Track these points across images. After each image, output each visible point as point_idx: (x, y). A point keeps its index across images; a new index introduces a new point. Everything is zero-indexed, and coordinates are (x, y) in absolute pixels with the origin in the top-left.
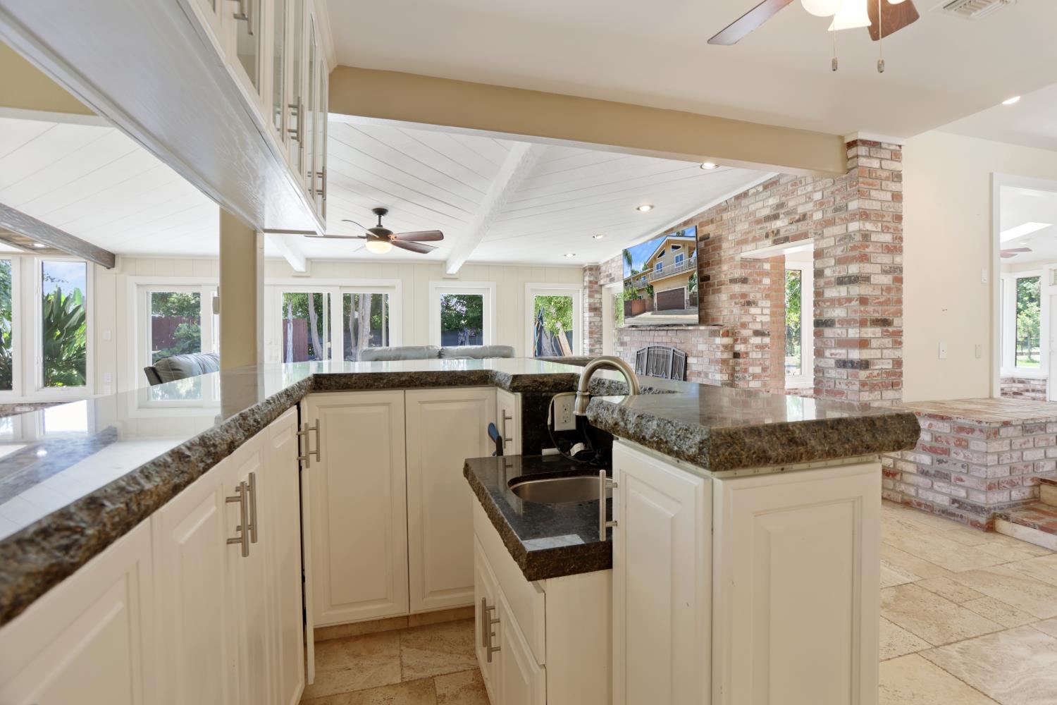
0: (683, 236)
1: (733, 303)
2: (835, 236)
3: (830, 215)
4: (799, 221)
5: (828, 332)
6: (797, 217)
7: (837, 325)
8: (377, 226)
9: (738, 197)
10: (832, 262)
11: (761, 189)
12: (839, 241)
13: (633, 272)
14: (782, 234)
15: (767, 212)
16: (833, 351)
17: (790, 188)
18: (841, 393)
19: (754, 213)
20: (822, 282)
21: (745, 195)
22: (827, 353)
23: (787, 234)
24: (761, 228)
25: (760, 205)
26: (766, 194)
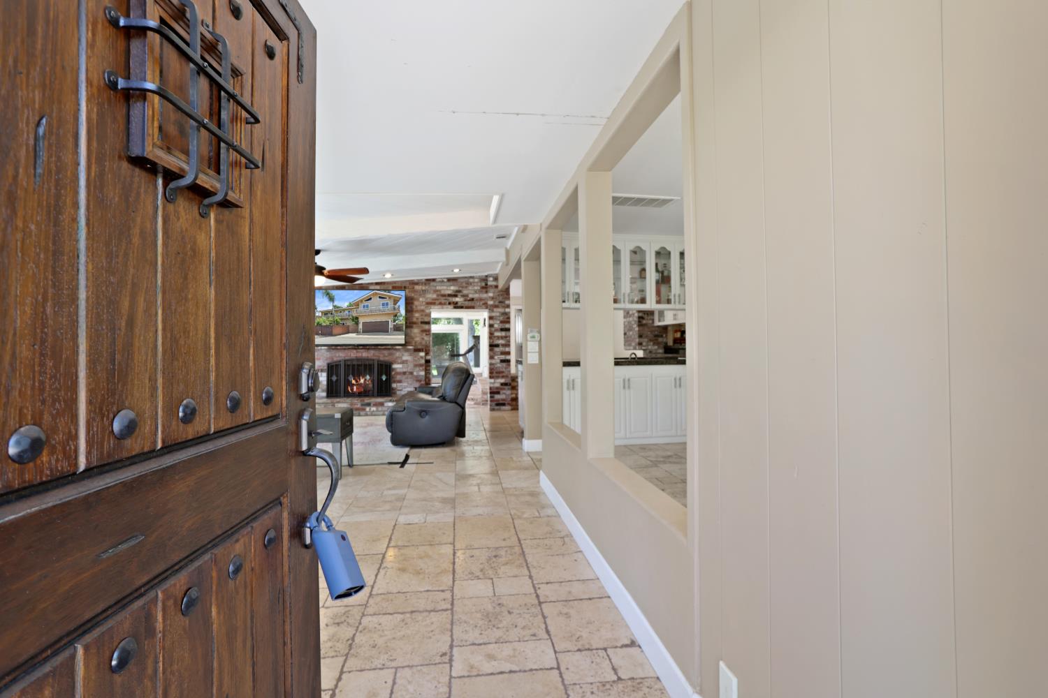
2: (500, 312)
3: (497, 303)
4: (469, 300)
5: (497, 349)
9: (427, 280)
10: (498, 322)
11: (445, 280)
14: (459, 304)
15: (449, 292)
17: (464, 284)
18: (503, 372)
19: (440, 291)
20: (493, 329)
21: (434, 280)
22: (496, 357)
25: (445, 288)
26: (448, 284)
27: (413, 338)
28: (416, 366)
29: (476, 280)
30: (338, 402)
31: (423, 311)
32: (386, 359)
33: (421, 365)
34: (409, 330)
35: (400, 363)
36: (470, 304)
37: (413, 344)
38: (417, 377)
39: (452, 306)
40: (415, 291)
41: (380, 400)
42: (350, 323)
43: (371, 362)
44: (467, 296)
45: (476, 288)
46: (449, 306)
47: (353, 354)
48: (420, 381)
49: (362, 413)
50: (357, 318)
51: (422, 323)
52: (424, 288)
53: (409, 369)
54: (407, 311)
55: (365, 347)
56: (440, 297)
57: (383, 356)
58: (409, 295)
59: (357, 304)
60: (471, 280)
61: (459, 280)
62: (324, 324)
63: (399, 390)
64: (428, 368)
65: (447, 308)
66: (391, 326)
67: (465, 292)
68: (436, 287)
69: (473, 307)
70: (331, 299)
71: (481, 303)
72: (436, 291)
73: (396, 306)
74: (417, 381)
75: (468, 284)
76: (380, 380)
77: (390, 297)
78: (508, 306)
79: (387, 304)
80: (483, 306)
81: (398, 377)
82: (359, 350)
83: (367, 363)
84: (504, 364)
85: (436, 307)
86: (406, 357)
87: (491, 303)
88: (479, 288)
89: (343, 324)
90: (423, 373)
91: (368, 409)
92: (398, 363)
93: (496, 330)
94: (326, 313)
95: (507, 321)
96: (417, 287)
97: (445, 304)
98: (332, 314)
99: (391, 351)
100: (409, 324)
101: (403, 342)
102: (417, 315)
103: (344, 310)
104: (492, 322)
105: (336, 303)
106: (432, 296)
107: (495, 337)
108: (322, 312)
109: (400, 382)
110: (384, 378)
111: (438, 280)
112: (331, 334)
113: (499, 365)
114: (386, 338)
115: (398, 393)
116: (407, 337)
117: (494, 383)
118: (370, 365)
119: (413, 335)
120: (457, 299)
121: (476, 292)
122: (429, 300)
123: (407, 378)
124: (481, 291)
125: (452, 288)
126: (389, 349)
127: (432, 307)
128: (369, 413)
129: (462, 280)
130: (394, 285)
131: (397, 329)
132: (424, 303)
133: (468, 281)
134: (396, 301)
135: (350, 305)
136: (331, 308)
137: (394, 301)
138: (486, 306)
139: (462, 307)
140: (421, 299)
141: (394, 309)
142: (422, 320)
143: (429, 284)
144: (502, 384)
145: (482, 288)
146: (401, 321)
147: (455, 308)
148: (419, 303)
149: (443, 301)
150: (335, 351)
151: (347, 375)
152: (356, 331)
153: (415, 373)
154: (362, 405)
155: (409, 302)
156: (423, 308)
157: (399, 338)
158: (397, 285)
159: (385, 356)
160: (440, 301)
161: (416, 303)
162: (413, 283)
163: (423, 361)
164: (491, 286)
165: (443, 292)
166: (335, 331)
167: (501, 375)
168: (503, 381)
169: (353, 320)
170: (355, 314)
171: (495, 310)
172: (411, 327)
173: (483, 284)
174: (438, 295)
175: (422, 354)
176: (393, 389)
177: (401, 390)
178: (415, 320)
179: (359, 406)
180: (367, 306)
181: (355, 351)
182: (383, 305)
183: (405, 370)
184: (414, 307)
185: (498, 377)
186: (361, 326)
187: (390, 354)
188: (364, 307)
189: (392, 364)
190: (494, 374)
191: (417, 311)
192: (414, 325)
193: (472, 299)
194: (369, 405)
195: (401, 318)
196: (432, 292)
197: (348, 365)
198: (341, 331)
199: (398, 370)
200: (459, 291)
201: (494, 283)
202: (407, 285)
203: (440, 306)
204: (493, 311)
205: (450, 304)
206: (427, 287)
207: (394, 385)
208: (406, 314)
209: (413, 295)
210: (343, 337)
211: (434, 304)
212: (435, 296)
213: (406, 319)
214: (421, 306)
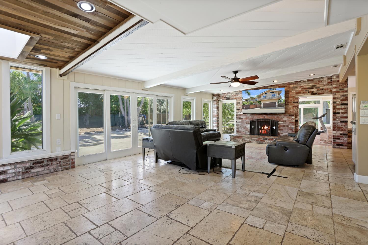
0: (275, 90)
1: (295, 108)
2: (340, 95)
3: (338, 90)
4: (321, 90)
5: (337, 115)
6: (320, 89)
7: (340, 114)
8: (235, 77)
10: (339, 100)
11: (306, 81)
12: (341, 96)
13: (251, 97)
14: (314, 92)
15: (309, 87)
16: (339, 119)
17: (317, 82)
18: (342, 128)
20: (336, 104)
21: (300, 81)
23: (316, 93)
24: (306, 90)
26: (308, 82)
27: (289, 110)
28: (290, 123)
29: (325, 79)
30: (254, 137)
31: (294, 97)
32: (276, 119)
33: (293, 123)
34: (287, 106)
35: (282, 121)
36: (321, 92)
37: (289, 113)
38: (290, 128)
39: (310, 94)
40: (290, 88)
41: (272, 137)
42: (257, 104)
43: (269, 121)
44: (319, 88)
45: (325, 83)
46: (309, 94)
47: (261, 117)
48: (292, 130)
49: (264, 143)
50: (260, 102)
51: (293, 102)
52: (294, 86)
53: (287, 124)
54: (286, 97)
55: (266, 114)
56: (303, 90)
57: (274, 118)
58: (287, 90)
59: (260, 96)
60: (322, 79)
61: (314, 80)
62: (246, 104)
63: (281, 134)
64: (297, 124)
65: (307, 95)
66: (277, 104)
67: (318, 86)
68: (301, 85)
69: (323, 94)
70: (249, 94)
71: (328, 91)
72: (301, 87)
73: (279, 96)
74: (291, 130)
75: (320, 81)
76: (272, 128)
77: (276, 92)
78: (347, 91)
79: (275, 95)
80: (330, 93)
81: (281, 128)
82: (263, 115)
83: (267, 121)
84: (343, 124)
85: (301, 94)
86: (285, 119)
87: (335, 90)
88: (327, 83)
89: (254, 104)
90: (294, 126)
91: (266, 141)
92: (281, 122)
93: (338, 105)
94: (247, 100)
95: (346, 99)
96: (291, 86)
97: (306, 93)
98: (249, 100)
99: (279, 116)
100: (287, 103)
101: (284, 112)
102: (291, 99)
103: (254, 99)
104: (335, 100)
105: (251, 96)
106: (299, 89)
107: (337, 108)
108: (245, 100)
109: (282, 130)
110: (274, 128)
111: (302, 81)
112: (249, 108)
113: (339, 124)
114: (275, 110)
115: (281, 135)
116: (286, 110)
117: (336, 133)
118: (268, 122)
119: (289, 108)
120: (313, 90)
121: (325, 85)
122: (297, 92)
123: (285, 128)
124: (329, 85)
125: (310, 84)
126: (277, 115)
127: (299, 94)
128: (266, 143)
129: (316, 80)
130: (280, 86)
131: (280, 106)
132: (295, 93)
133: (320, 80)
134: (279, 93)
135: (257, 96)
136: (249, 98)
137: (278, 93)
138: (331, 92)
139: (316, 94)
140: (293, 91)
141: (278, 97)
142: (294, 101)
143: (297, 83)
144: (341, 134)
145: (329, 83)
146: (282, 102)
147: (312, 94)
148: (292, 94)
149: (305, 92)
150: (253, 116)
151: (258, 126)
152: (260, 107)
153: (290, 126)
154: (263, 139)
155: (287, 93)
156: (294, 95)
157: (282, 110)
158: (281, 86)
159: (275, 118)
160: (303, 91)
161: (290, 93)
162: (289, 84)
163: (294, 121)
164: (335, 81)
165: (305, 87)
166: (250, 107)
167: (341, 129)
168: (342, 132)
169: (259, 102)
170: (259, 100)
171: (337, 94)
172: (288, 105)
173: (329, 81)
174: (302, 89)
175: (294, 117)
176: (279, 133)
177: (282, 134)
178: (290, 101)
179: (262, 139)
180: (265, 96)
181: (261, 116)
182: (273, 95)
183: (284, 125)
184: (290, 95)
185: (338, 130)
186: (262, 105)
187: (278, 117)
188: (263, 97)
189: (279, 121)
190: (336, 129)
191: (291, 97)
192: (290, 104)
193: (322, 89)
194: (266, 139)
195: (282, 101)
196: (299, 87)
197: (259, 122)
198: (253, 107)
199: (281, 125)
200: (315, 86)
201: (337, 79)
202: (286, 85)
203: (303, 94)
204: (336, 95)
205: (309, 92)
206: (296, 85)
207: (279, 131)
208: (285, 99)
209: (289, 90)
210: (255, 110)
211: (300, 93)
212: (300, 89)
213: (285, 101)
214: (293, 94)
